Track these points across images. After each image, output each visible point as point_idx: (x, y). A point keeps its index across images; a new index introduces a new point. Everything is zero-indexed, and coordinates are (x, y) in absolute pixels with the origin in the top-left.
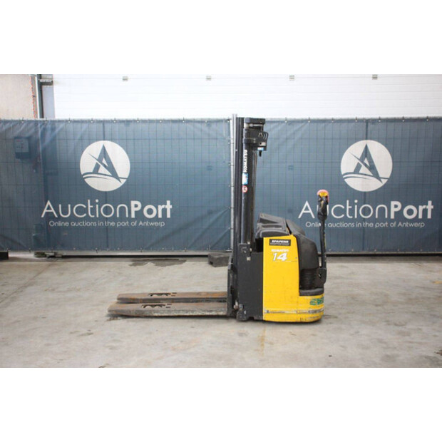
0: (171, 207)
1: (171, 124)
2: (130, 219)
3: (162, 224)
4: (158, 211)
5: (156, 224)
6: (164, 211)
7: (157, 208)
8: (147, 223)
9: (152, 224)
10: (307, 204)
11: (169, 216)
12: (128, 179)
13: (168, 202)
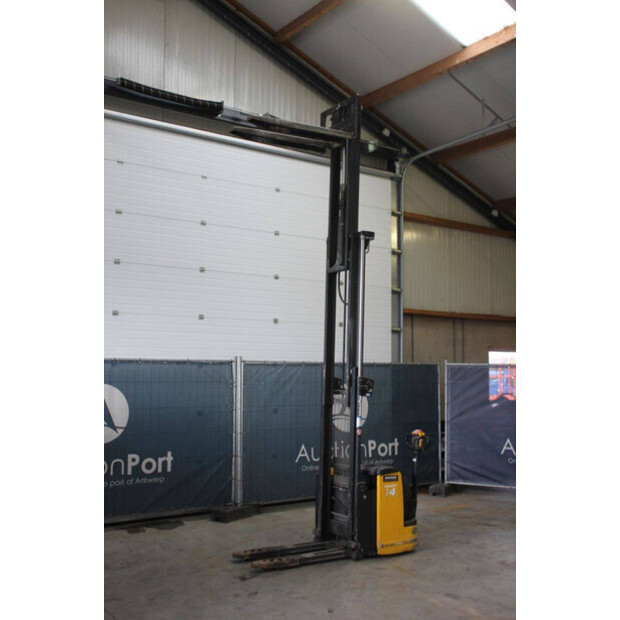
0: (172, 458)
1: (175, 366)
2: (126, 477)
3: (161, 480)
4: (157, 465)
5: (155, 480)
6: (165, 464)
7: (157, 461)
8: (145, 480)
9: (150, 480)
10: (303, 447)
11: (169, 469)
12: (126, 429)
13: (169, 453)
